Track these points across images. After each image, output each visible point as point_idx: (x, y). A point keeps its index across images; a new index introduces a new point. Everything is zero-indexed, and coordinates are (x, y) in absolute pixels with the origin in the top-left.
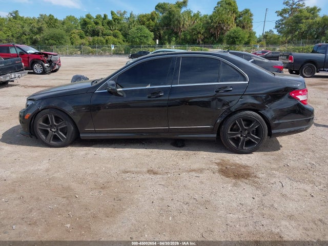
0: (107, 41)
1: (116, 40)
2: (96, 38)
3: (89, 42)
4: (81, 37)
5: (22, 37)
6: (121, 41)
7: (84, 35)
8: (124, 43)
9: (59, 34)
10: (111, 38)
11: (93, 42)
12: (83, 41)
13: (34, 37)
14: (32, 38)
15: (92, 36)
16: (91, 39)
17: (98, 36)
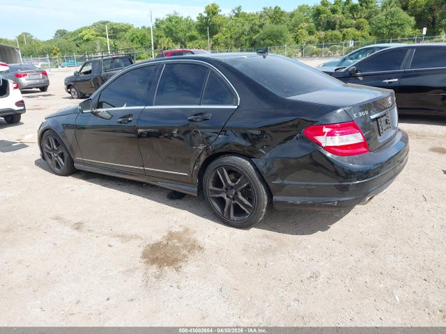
0: (344, 35)
1: (358, 33)
2: (330, 32)
3: (319, 38)
4: (311, 33)
5: (241, 39)
6: (366, 33)
7: (314, 30)
8: (370, 37)
9: (277, 31)
10: (351, 30)
11: (325, 38)
12: (312, 38)
13: (254, 38)
14: (251, 39)
15: (326, 29)
16: (322, 34)
17: (333, 29)
